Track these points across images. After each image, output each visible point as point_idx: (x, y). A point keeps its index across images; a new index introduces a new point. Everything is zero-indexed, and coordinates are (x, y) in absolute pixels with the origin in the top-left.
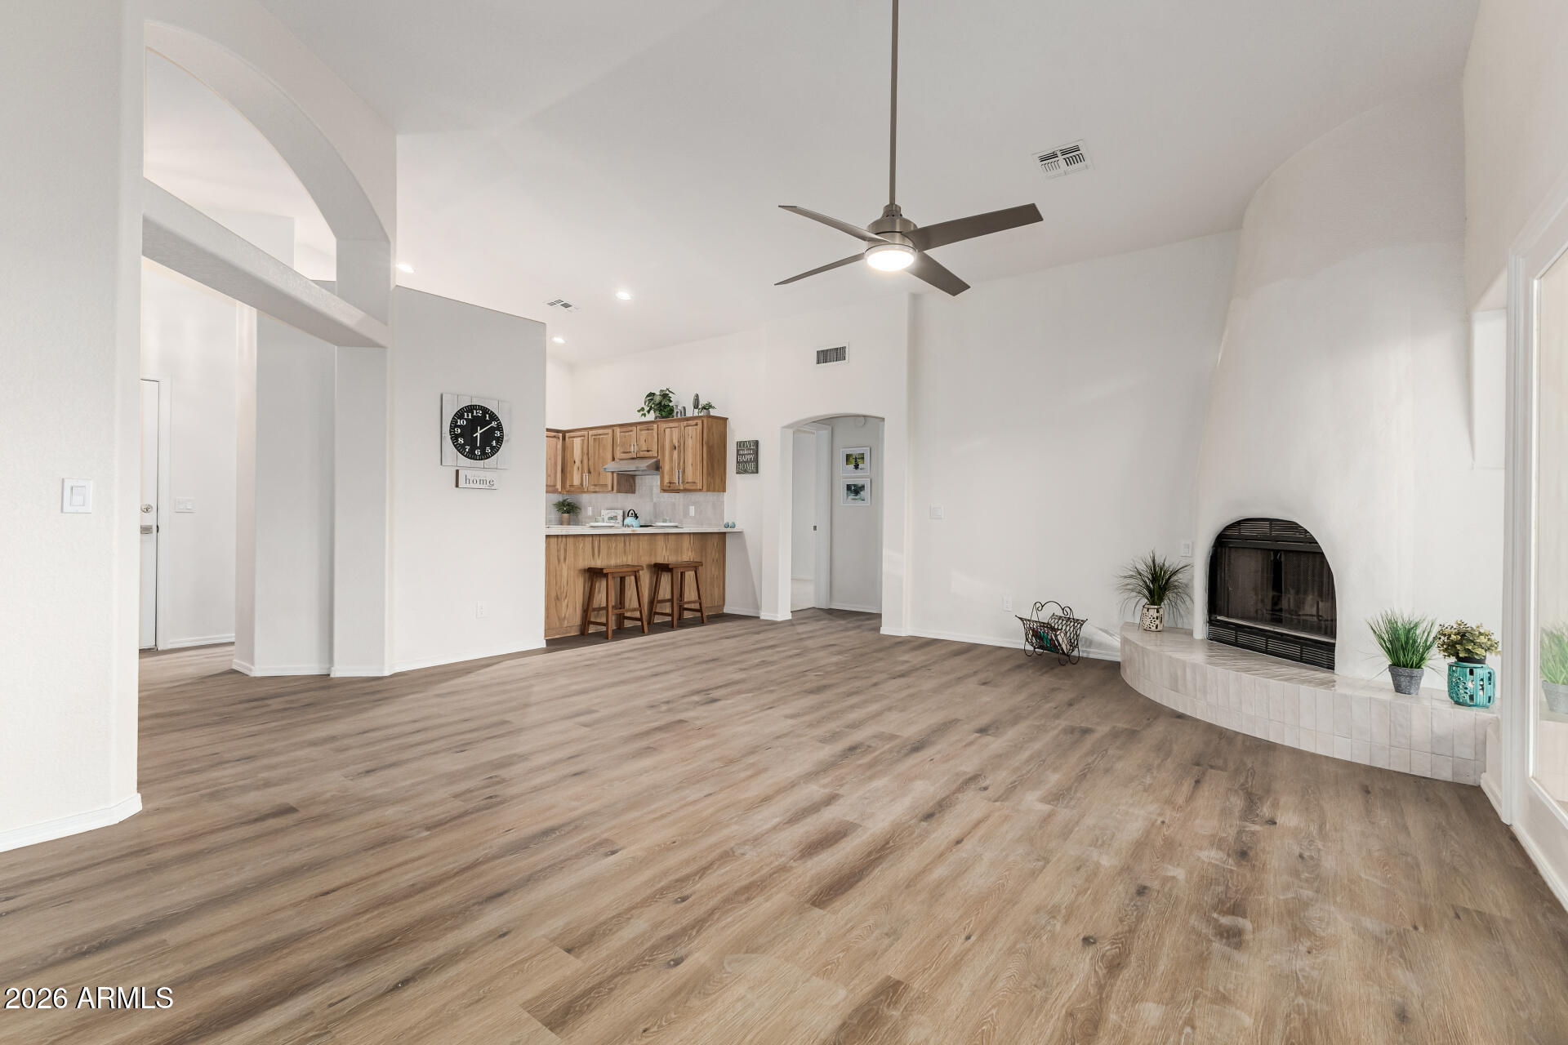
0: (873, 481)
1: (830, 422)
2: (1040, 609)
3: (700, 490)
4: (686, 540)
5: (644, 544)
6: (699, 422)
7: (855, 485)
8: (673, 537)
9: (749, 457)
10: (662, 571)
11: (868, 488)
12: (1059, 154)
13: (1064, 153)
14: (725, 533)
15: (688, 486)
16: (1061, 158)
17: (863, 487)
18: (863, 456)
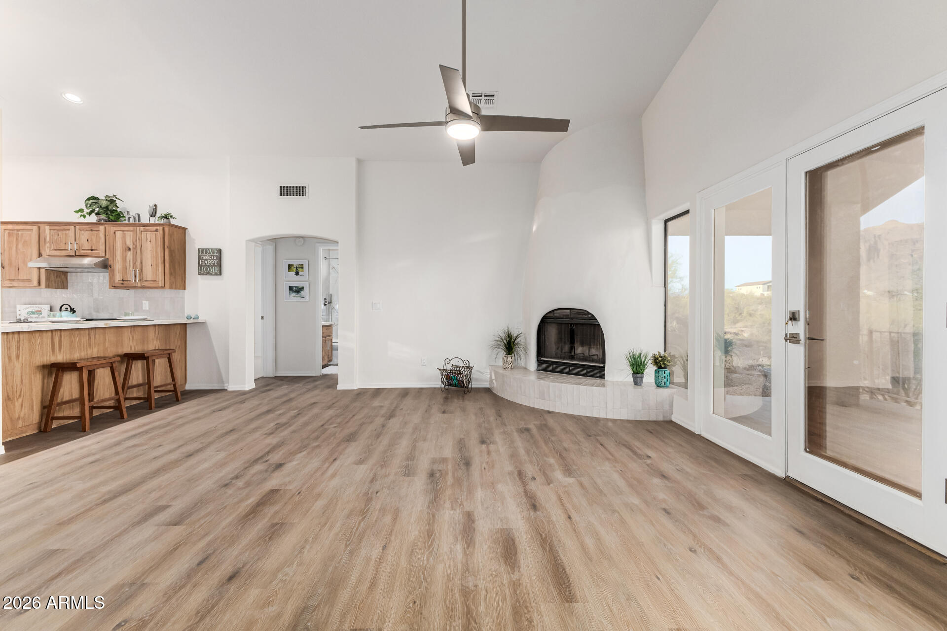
0: (311, 284)
1: (275, 241)
2: (448, 363)
3: (162, 287)
4: (151, 330)
5: (110, 337)
6: (160, 229)
7: (296, 287)
8: (140, 329)
9: (212, 262)
10: (133, 360)
11: (307, 289)
12: (483, 96)
13: (486, 96)
14: (185, 324)
15: (146, 284)
16: (483, 98)
17: (302, 289)
18: (302, 266)
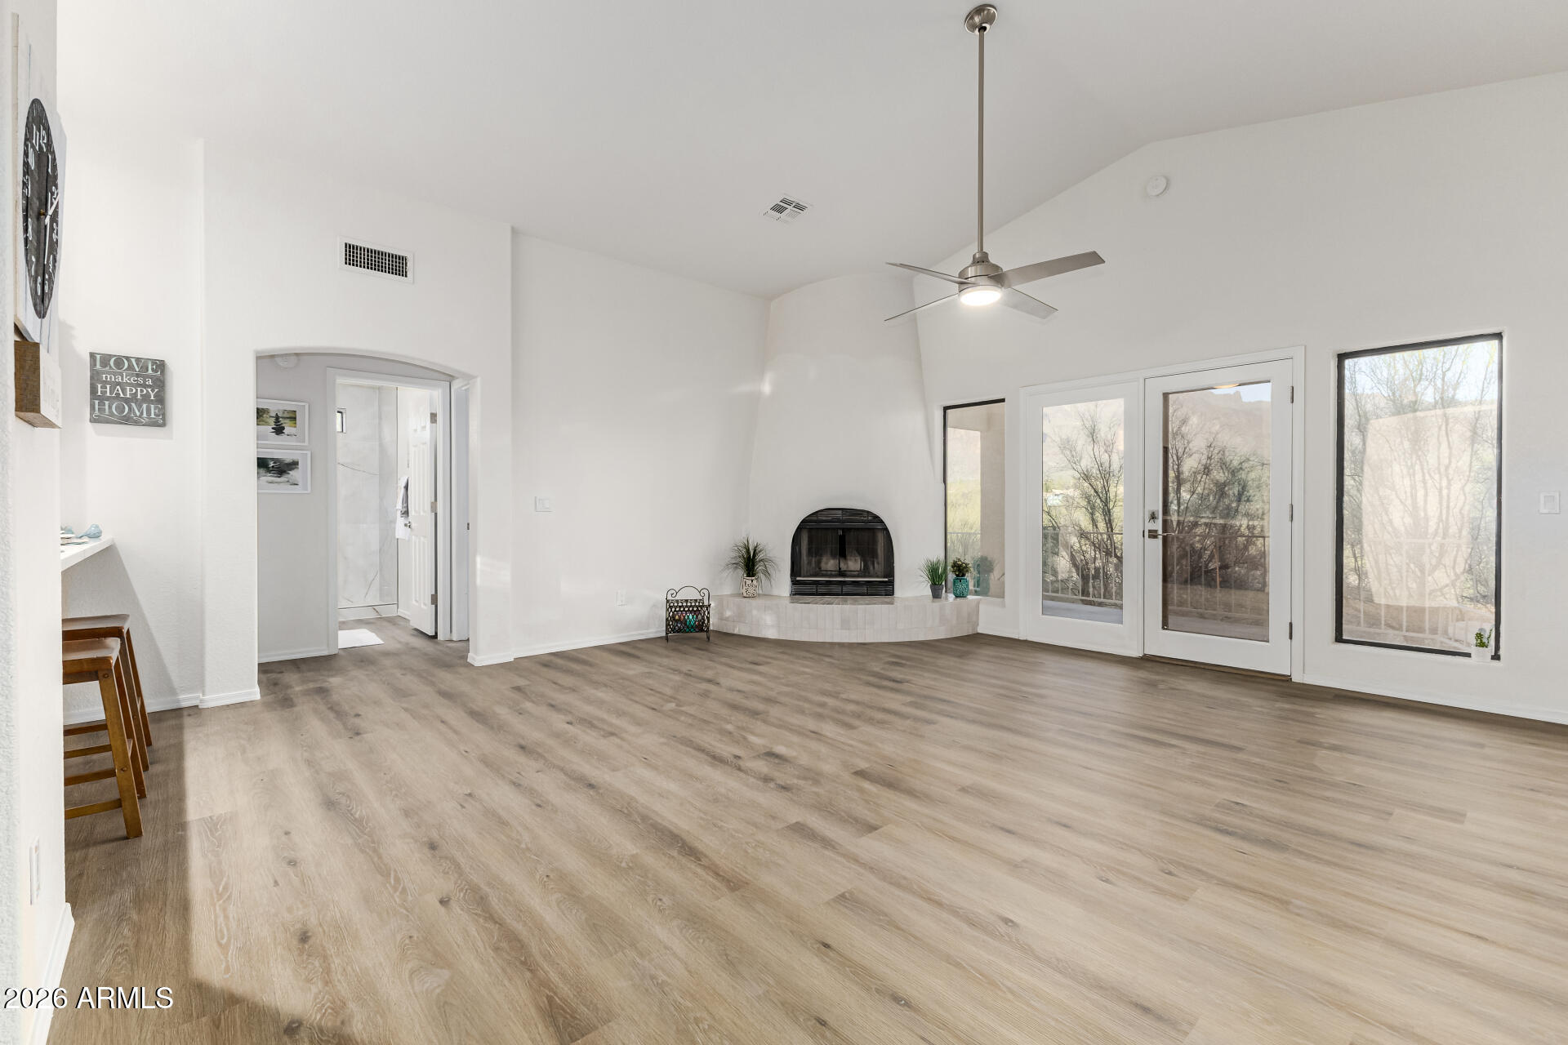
0: (316, 456)
7: (277, 460)
9: (138, 390)
11: (305, 465)
17: (294, 465)
18: (293, 416)
